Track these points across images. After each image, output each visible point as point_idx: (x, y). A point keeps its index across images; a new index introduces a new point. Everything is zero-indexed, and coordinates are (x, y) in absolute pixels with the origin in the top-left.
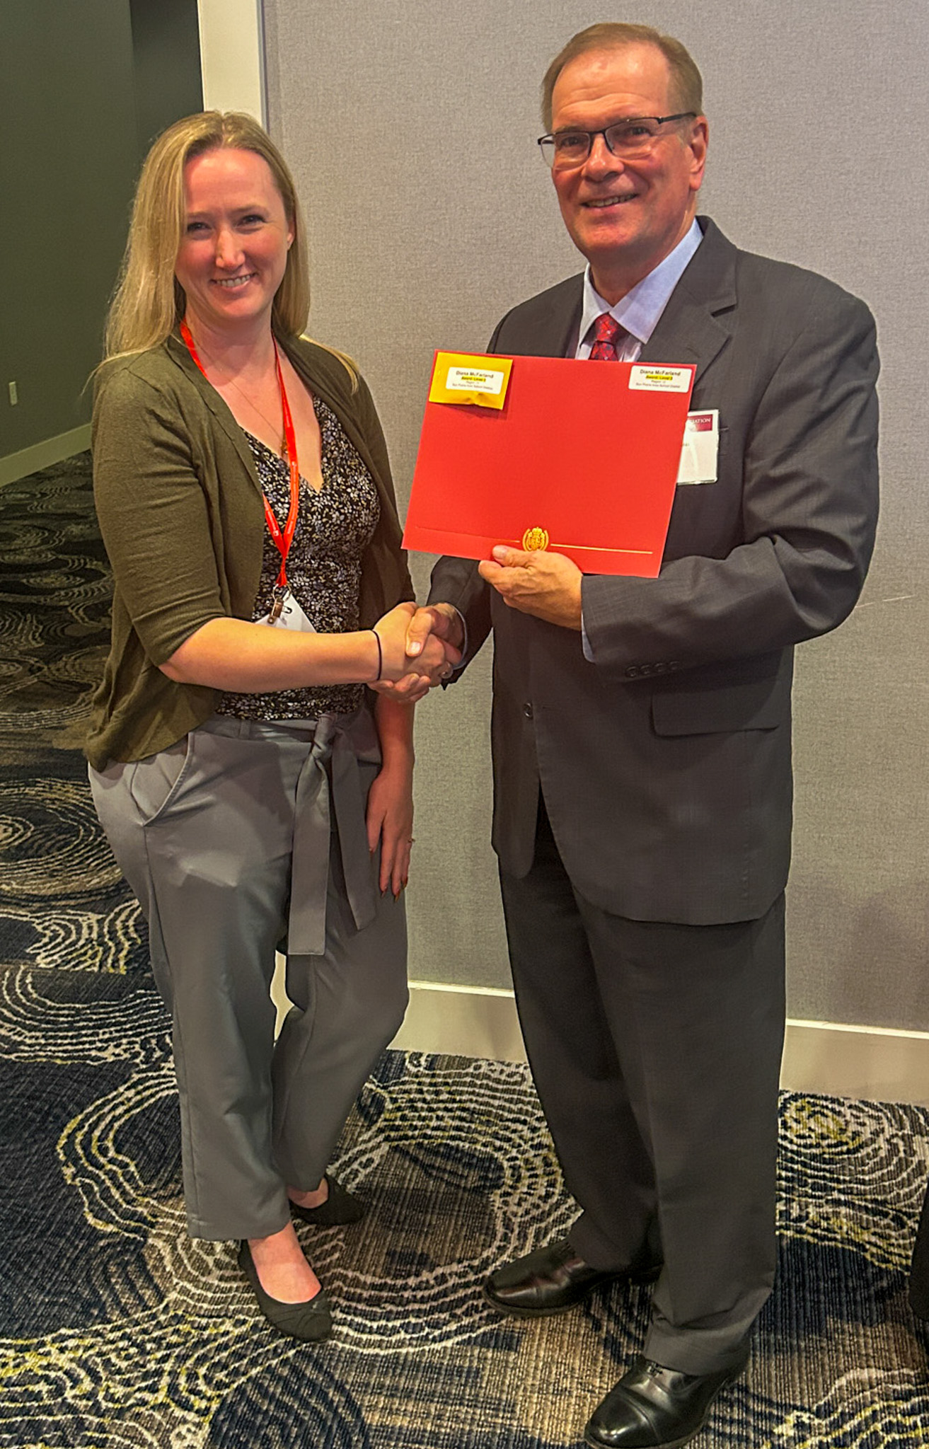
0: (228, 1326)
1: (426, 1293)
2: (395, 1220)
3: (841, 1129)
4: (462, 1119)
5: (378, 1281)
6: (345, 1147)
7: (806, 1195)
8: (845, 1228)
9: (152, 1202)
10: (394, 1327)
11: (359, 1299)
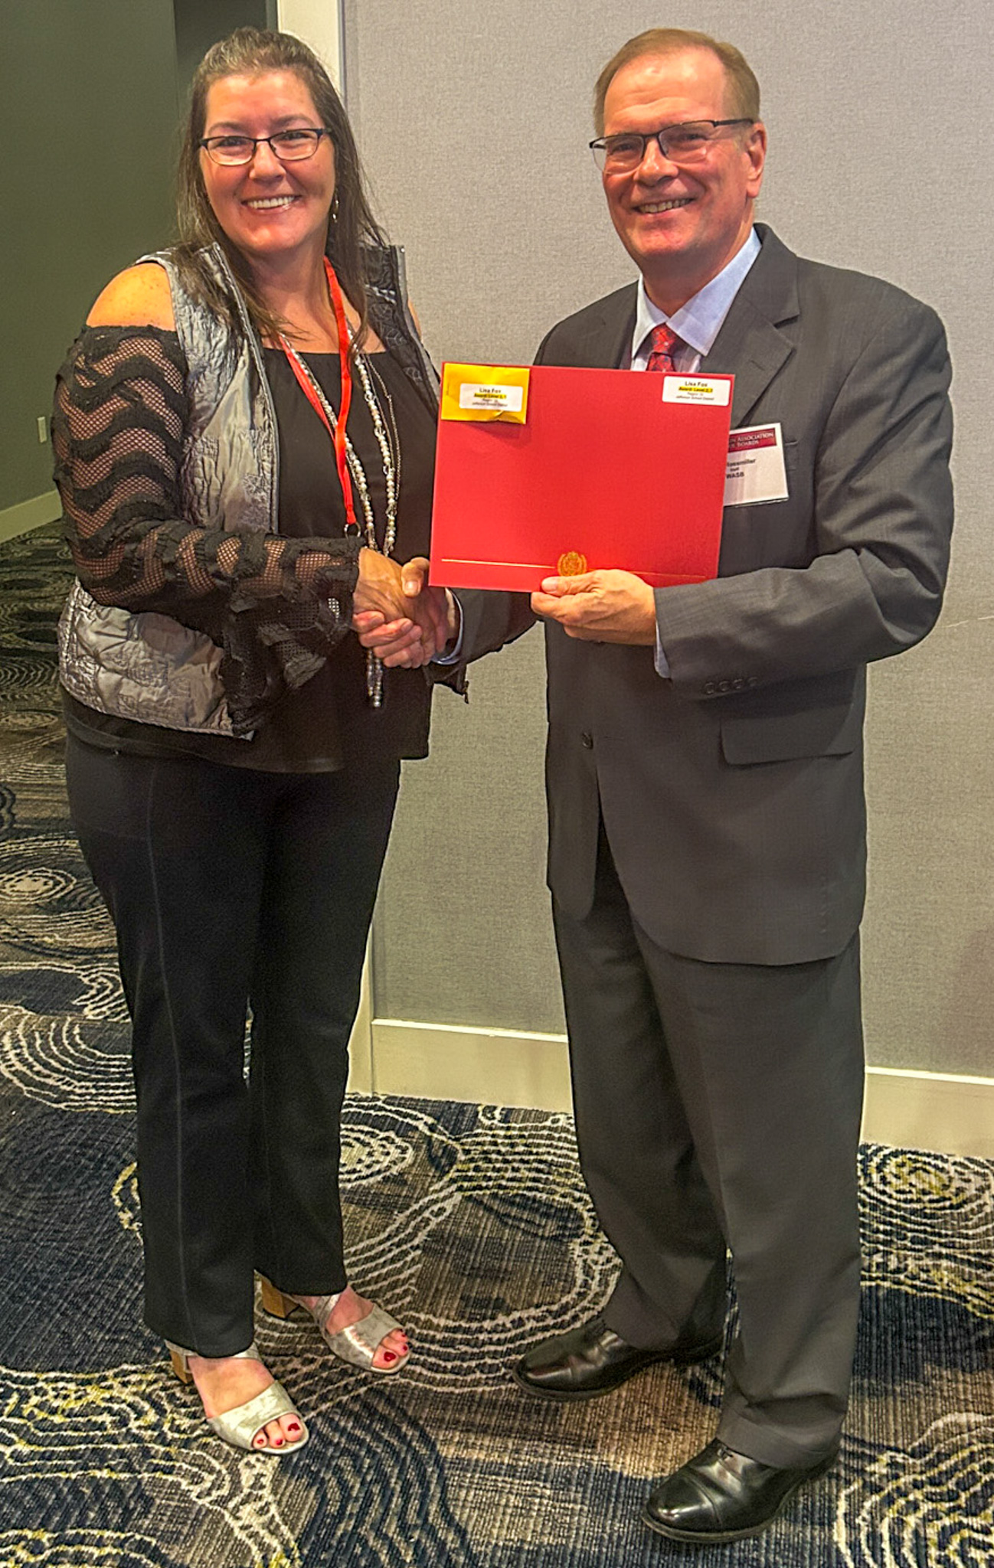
0: (296, 1363)
1: (503, 1336)
2: (469, 1267)
3: (944, 1185)
4: (538, 1171)
5: (451, 1324)
6: (415, 1196)
7: (905, 1248)
8: (946, 1280)
10: (469, 1367)
11: (433, 1341)
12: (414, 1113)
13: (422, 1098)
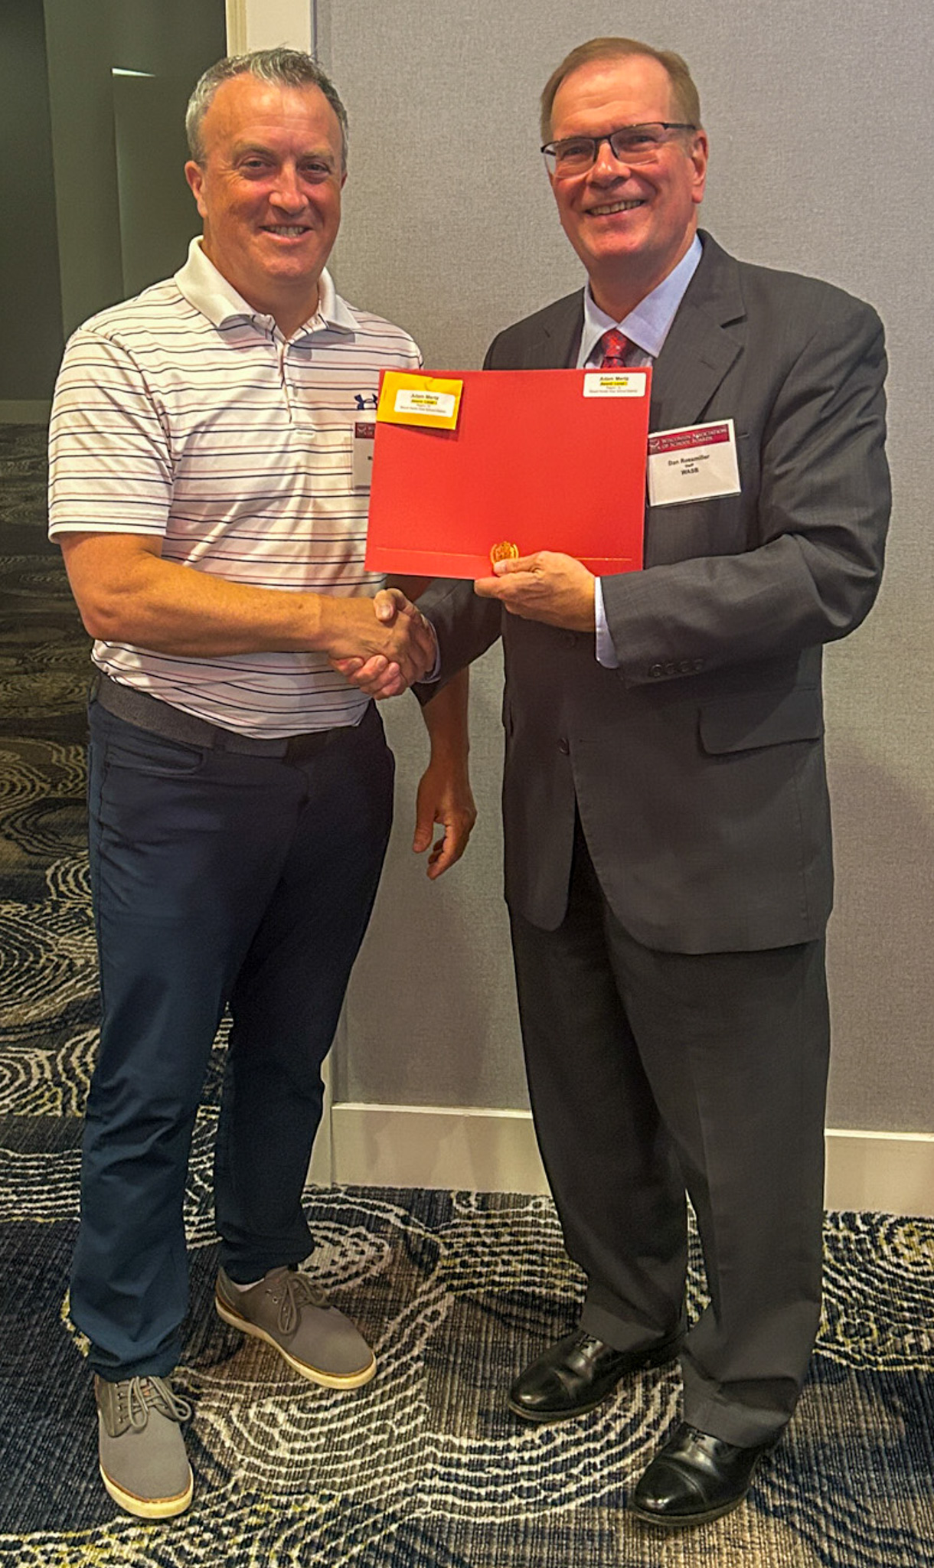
0: (312, 1502)
1: (534, 1454)
2: (480, 1377)
4: (532, 1263)
5: (475, 1444)
6: (403, 1299)
9: (190, 1371)
10: (505, 1493)
11: (459, 1464)
12: (383, 1204)
13: (387, 1186)
